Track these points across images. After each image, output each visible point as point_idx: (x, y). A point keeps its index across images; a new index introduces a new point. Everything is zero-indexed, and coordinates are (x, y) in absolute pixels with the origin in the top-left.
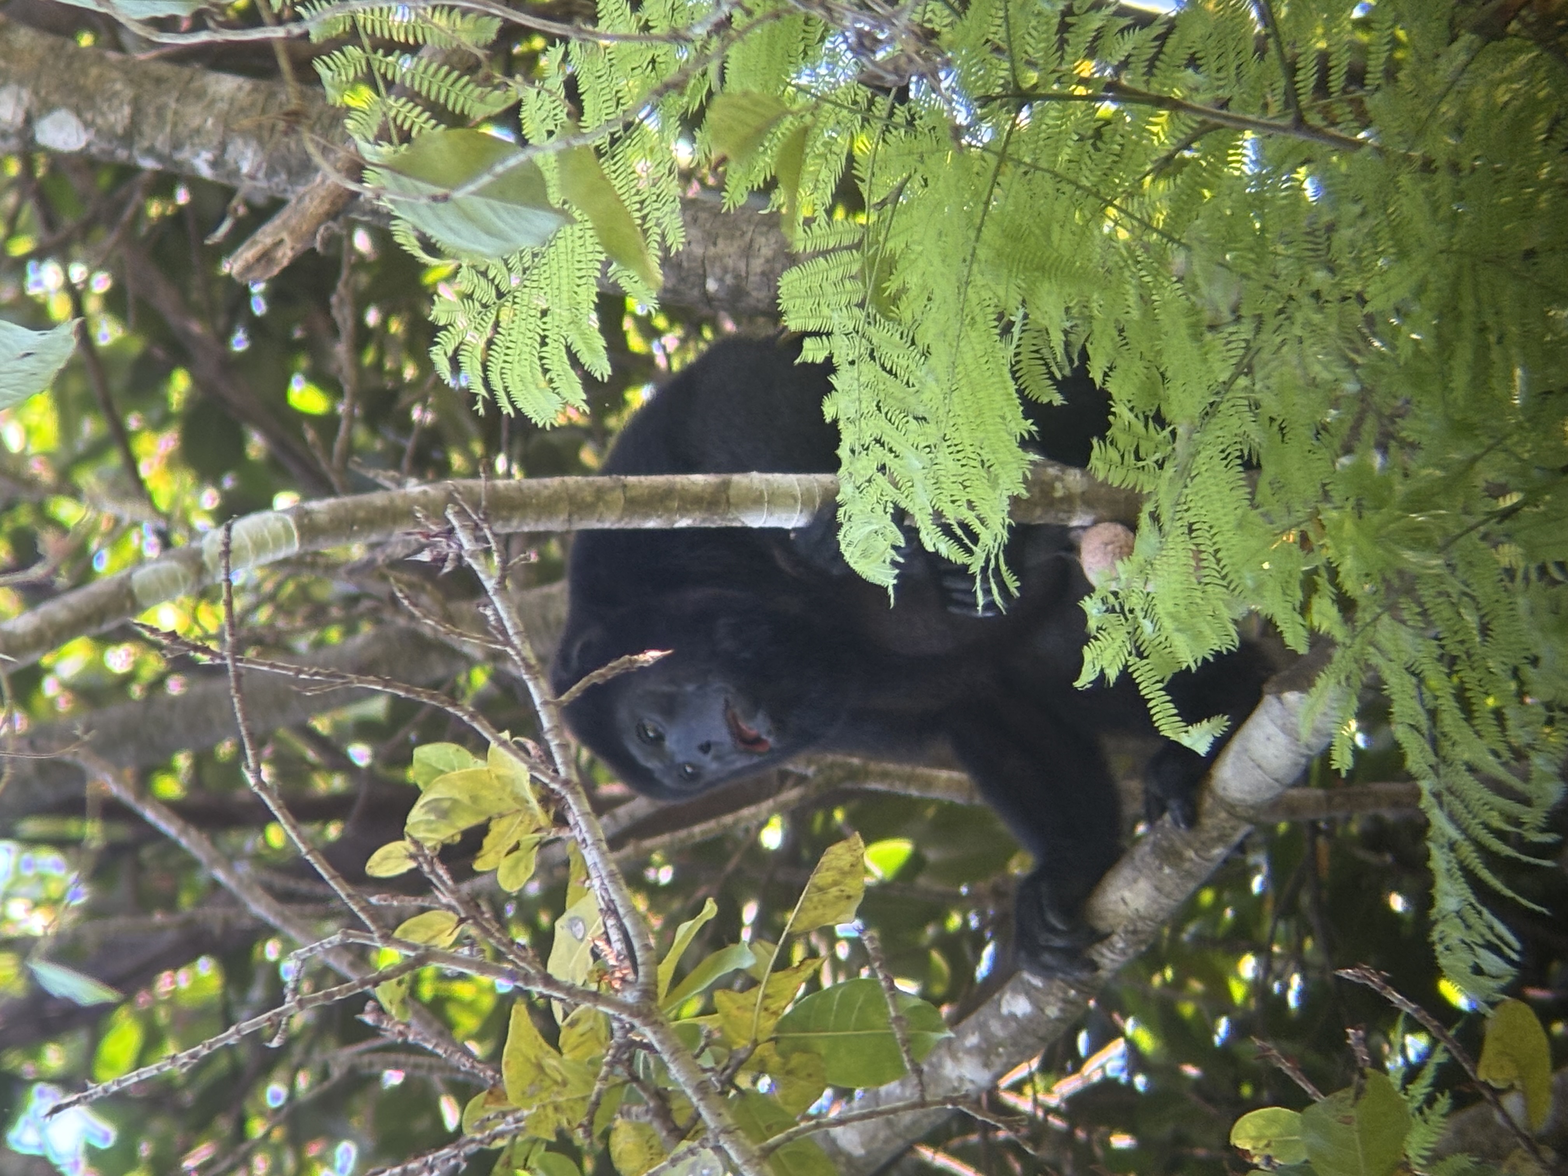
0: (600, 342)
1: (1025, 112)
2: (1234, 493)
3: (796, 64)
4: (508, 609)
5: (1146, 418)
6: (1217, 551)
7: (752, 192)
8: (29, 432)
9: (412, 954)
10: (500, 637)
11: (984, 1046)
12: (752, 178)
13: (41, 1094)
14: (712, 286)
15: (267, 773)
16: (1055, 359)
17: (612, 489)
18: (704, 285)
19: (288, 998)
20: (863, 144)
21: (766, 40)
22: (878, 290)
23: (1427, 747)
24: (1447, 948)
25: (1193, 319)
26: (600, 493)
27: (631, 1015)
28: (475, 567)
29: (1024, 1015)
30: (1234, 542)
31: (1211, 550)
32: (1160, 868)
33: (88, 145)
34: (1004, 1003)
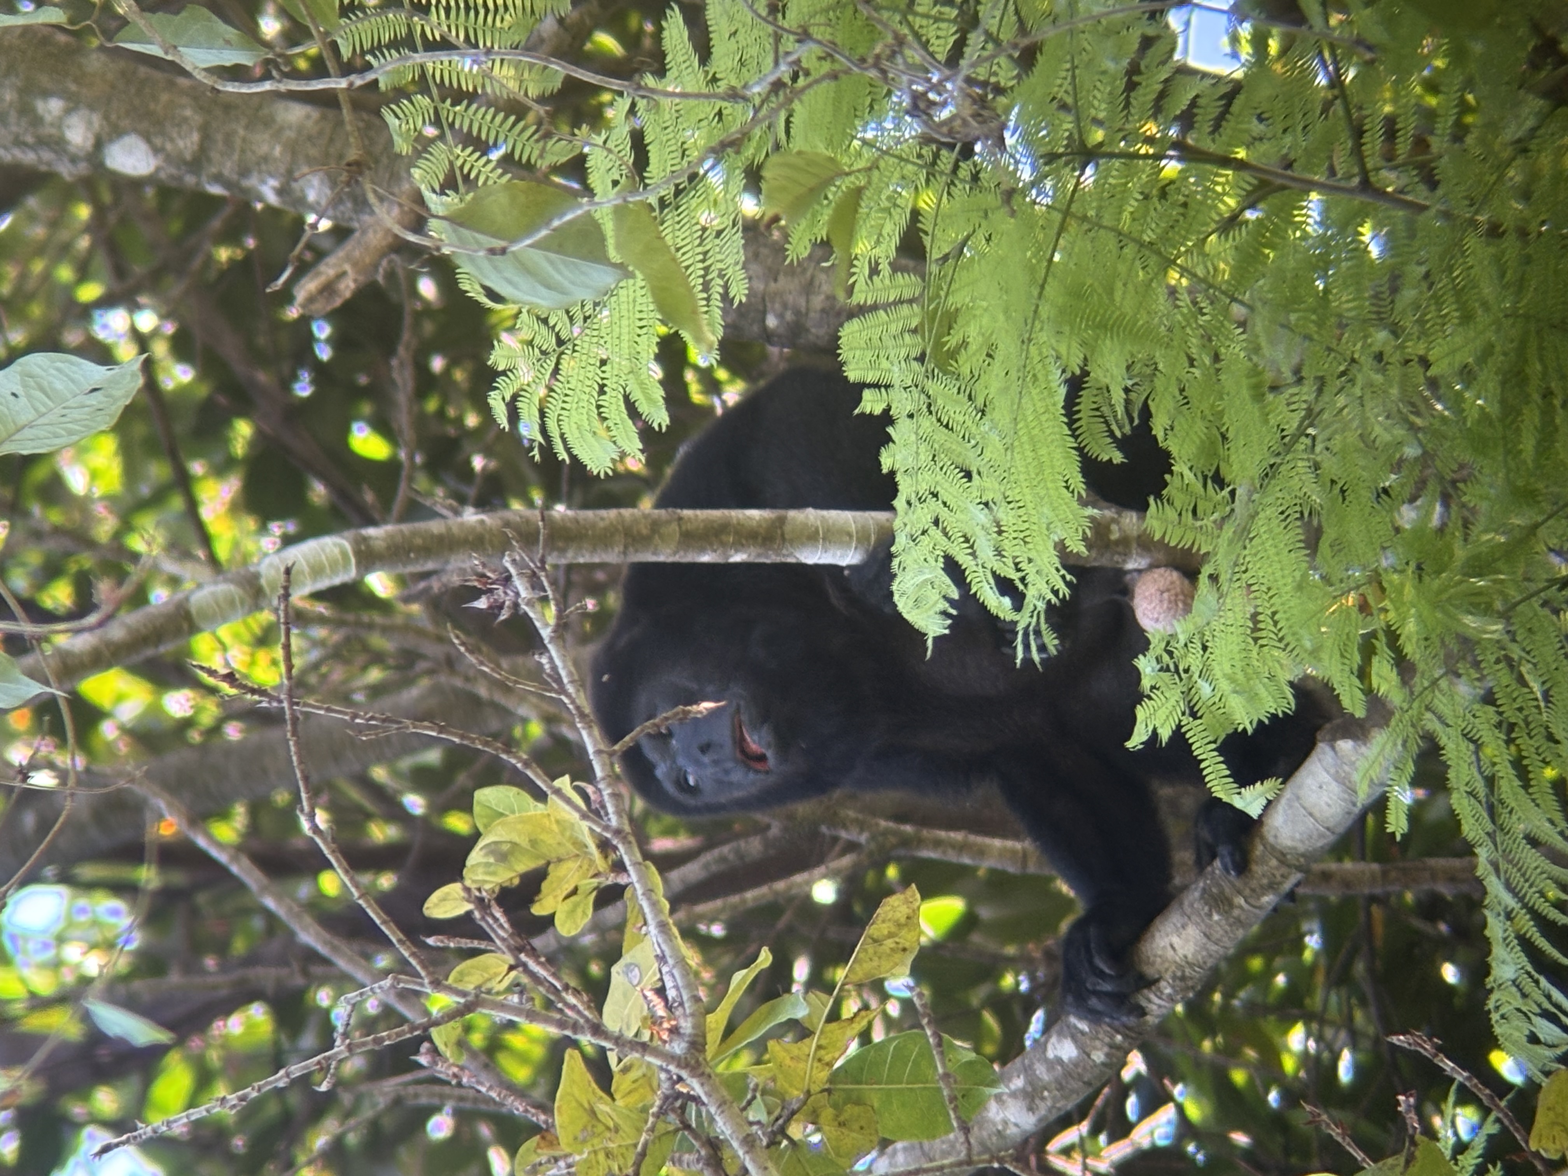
0: (659, 393)
1: (1089, 171)
2: (1292, 554)
3: (862, 118)
4: (563, 657)
5: (1205, 478)
6: (1274, 613)
7: (815, 245)
8: (94, 475)
9: (462, 1000)
10: (555, 685)
11: (1030, 1089)
12: (815, 230)
13: (91, 1137)
14: (771, 322)
15: (322, 818)
16: (1115, 417)
17: (668, 522)
18: (763, 320)
19: (338, 1042)
20: (927, 201)
21: (832, 94)
22: (938, 344)
23: (1485, 814)
24: (1503, 1017)
25: (1254, 380)
26: (656, 526)
27: (679, 1066)
28: (531, 615)
29: (1070, 1059)
30: (1292, 604)
31: (1269, 612)
32: (1210, 915)
33: (158, 169)
34: (1050, 1047)
